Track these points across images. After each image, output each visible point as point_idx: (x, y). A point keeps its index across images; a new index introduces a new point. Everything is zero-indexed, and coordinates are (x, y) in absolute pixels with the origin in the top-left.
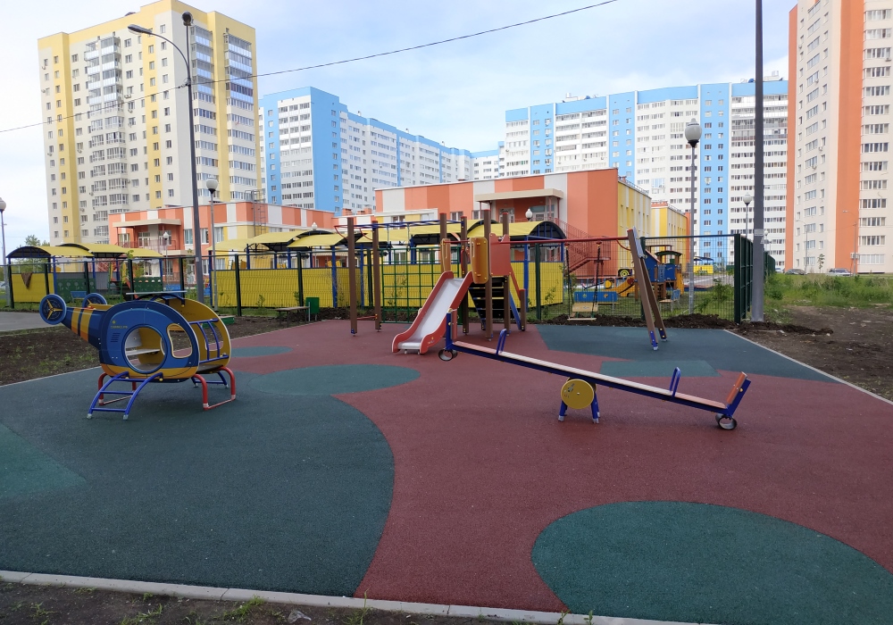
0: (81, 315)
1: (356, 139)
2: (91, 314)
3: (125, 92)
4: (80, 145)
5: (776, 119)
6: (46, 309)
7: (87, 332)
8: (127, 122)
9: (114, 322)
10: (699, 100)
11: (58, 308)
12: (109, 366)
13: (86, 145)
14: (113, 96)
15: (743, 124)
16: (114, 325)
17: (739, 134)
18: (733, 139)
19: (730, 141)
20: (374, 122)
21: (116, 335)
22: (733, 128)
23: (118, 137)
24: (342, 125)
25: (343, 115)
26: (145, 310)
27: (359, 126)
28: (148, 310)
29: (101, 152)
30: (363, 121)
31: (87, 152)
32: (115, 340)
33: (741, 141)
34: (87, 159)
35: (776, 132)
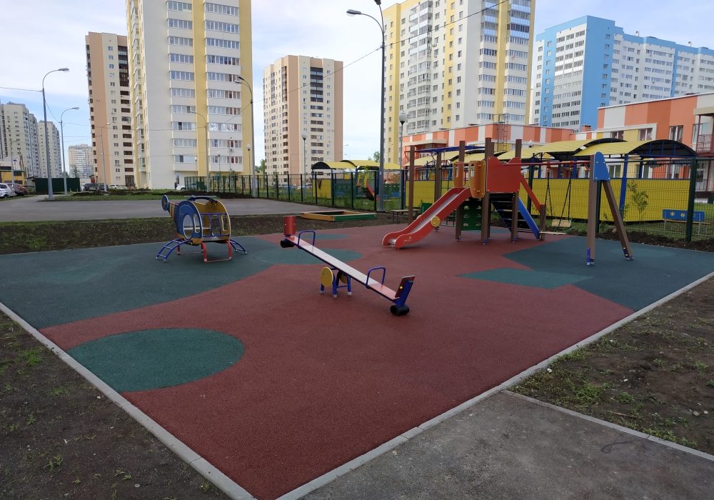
1: (629, 59)
3: (433, 42)
4: (402, 85)
8: (433, 65)
13: (406, 85)
14: (425, 46)
20: (652, 40)
23: (426, 77)
24: (616, 47)
25: (619, 37)
27: (635, 46)
29: (414, 90)
30: (639, 40)
31: (406, 90)
34: (406, 96)
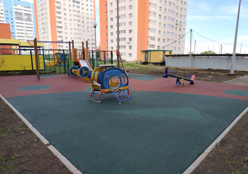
0: (95, 73)
2: (98, 73)
5: (28, 14)
6: (82, 72)
7: (97, 79)
9: (106, 75)
10: (3, 2)
11: (87, 71)
12: (104, 89)
15: (18, 13)
16: (106, 76)
17: (17, 16)
18: (16, 17)
19: (15, 18)
21: (106, 79)
22: (15, 14)
26: (115, 70)
28: (116, 70)
32: (106, 80)
33: (18, 19)
35: (28, 18)
